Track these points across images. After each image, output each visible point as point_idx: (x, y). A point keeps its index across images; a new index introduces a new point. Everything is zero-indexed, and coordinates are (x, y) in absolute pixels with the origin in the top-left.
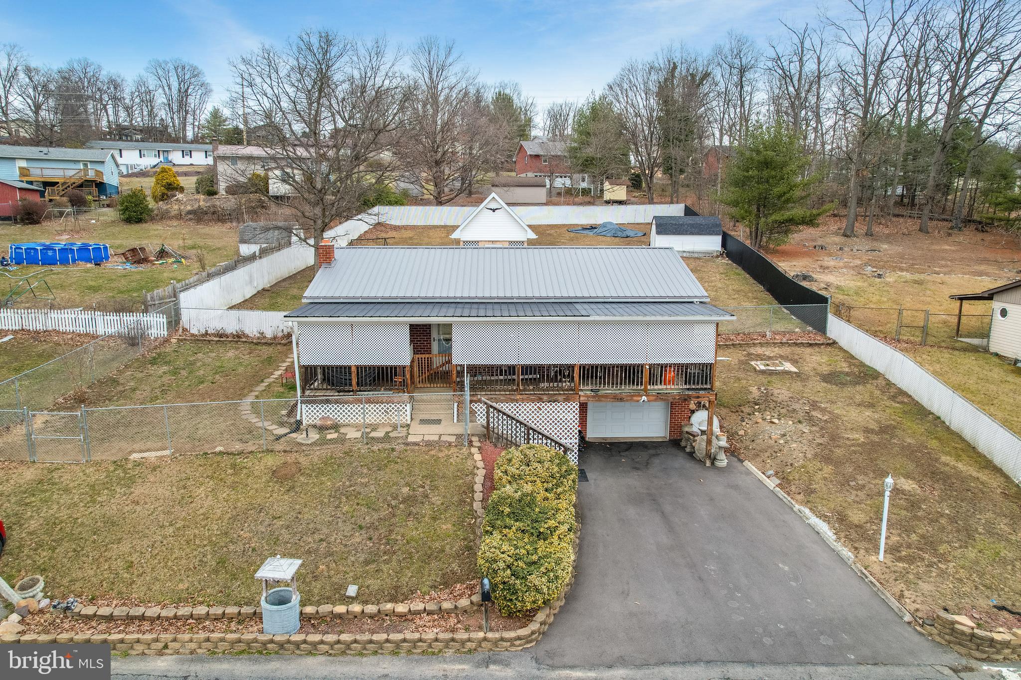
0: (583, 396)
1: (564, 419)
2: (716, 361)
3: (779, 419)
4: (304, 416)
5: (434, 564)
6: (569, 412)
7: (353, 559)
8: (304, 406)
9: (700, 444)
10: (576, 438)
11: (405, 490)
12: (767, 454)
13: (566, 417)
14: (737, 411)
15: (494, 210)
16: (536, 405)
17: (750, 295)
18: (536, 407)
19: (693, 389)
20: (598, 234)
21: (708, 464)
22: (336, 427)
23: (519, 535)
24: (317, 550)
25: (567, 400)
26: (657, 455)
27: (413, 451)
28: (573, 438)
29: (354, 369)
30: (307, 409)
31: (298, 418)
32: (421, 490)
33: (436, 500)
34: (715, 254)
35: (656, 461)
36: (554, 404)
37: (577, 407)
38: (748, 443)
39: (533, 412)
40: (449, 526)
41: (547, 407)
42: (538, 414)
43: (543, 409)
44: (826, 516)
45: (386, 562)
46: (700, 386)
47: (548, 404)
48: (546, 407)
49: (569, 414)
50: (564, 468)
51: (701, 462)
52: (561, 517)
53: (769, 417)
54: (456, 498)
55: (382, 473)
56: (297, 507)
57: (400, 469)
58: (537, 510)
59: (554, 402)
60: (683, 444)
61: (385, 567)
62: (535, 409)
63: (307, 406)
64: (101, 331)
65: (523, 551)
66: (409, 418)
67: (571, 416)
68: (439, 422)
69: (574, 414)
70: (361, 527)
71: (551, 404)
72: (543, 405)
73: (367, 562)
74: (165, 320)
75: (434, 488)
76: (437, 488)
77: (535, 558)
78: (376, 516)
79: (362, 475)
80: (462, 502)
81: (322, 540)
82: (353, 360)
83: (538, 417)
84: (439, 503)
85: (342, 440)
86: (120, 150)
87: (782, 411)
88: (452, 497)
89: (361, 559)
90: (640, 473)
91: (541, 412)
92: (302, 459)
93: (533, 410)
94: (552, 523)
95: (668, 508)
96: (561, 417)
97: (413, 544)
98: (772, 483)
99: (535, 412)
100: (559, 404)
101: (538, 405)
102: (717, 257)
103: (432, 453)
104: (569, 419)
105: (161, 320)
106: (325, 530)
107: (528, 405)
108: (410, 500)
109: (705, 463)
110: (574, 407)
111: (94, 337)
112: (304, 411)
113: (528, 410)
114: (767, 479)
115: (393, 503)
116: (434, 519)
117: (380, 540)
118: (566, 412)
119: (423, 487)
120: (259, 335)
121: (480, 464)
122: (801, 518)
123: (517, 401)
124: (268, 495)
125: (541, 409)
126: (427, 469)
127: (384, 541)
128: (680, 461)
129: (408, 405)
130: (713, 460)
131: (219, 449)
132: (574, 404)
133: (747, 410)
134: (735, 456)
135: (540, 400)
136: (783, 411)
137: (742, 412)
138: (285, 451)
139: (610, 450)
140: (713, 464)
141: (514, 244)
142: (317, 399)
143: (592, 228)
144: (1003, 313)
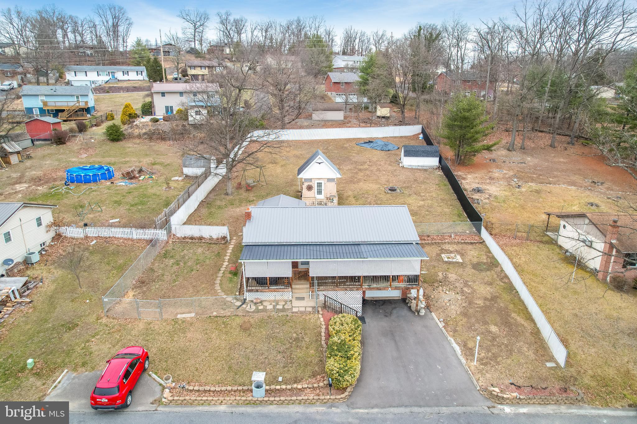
0: (364, 288)
2: (421, 273)
3: (449, 291)
4: (247, 297)
5: (309, 368)
7: (279, 366)
8: (247, 293)
9: (413, 304)
11: (295, 335)
12: (441, 310)
13: (357, 296)
14: (432, 285)
15: (319, 163)
17: (449, 203)
19: (411, 285)
20: (372, 148)
21: (416, 314)
22: (261, 302)
23: (341, 358)
24: (264, 362)
25: (357, 290)
26: (395, 308)
27: (295, 316)
29: (268, 279)
31: (245, 298)
32: (301, 335)
33: (307, 339)
34: (435, 167)
35: (395, 311)
38: (435, 302)
39: (343, 294)
40: (313, 351)
41: (349, 293)
44: (459, 344)
45: (291, 367)
46: (414, 283)
50: (356, 325)
51: (413, 312)
52: (355, 349)
53: (445, 290)
54: (314, 339)
55: (284, 327)
56: (254, 343)
57: (291, 325)
58: (347, 346)
60: (407, 301)
61: (291, 369)
63: (249, 293)
64: (135, 237)
65: (342, 366)
66: (291, 297)
67: (359, 296)
68: (303, 299)
70: (279, 352)
71: (351, 291)
72: (347, 291)
73: (284, 367)
74: (166, 232)
75: (306, 334)
76: (307, 334)
77: (346, 368)
78: (285, 347)
79: (277, 328)
80: (317, 340)
81: (266, 358)
82: (268, 275)
83: (345, 296)
84: (308, 341)
85: (265, 310)
86: (86, 72)
87: (451, 287)
88: (313, 338)
89: (282, 366)
90: (387, 318)
91: (346, 294)
92: (251, 320)
94: (352, 352)
95: (397, 338)
96: (355, 296)
97: (300, 359)
98: (441, 325)
100: (354, 291)
102: (436, 169)
103: (303, 317)
105: (164, 232)
106: (266, 354)
107: (341, 292)
108: (297, 340)
111: (132, 240)
112: (247, 295)
114: (439, 322)
115: (291, 341)
116: (307, 348)
117: (288, 358)
118: (357, 294)
119: (301, 334)
120: (209, 237)
121: (323, 323)
122: (450, 344)
123: (336, 291)
124: (241, 338)
126: (302, 325)
127: (289, 358)
128: (404, 312)
129: (291, 292)
130: (418, 312)
131: (215, 314)
132: (360, 291)
133: (436, 285)
134: (428, 309)
138: (243, 316)
139: (375, 305)
140: (418, 313)
141: (329, 180)
142: (252, 290)
143: (370, 142)
144: (564, 227)
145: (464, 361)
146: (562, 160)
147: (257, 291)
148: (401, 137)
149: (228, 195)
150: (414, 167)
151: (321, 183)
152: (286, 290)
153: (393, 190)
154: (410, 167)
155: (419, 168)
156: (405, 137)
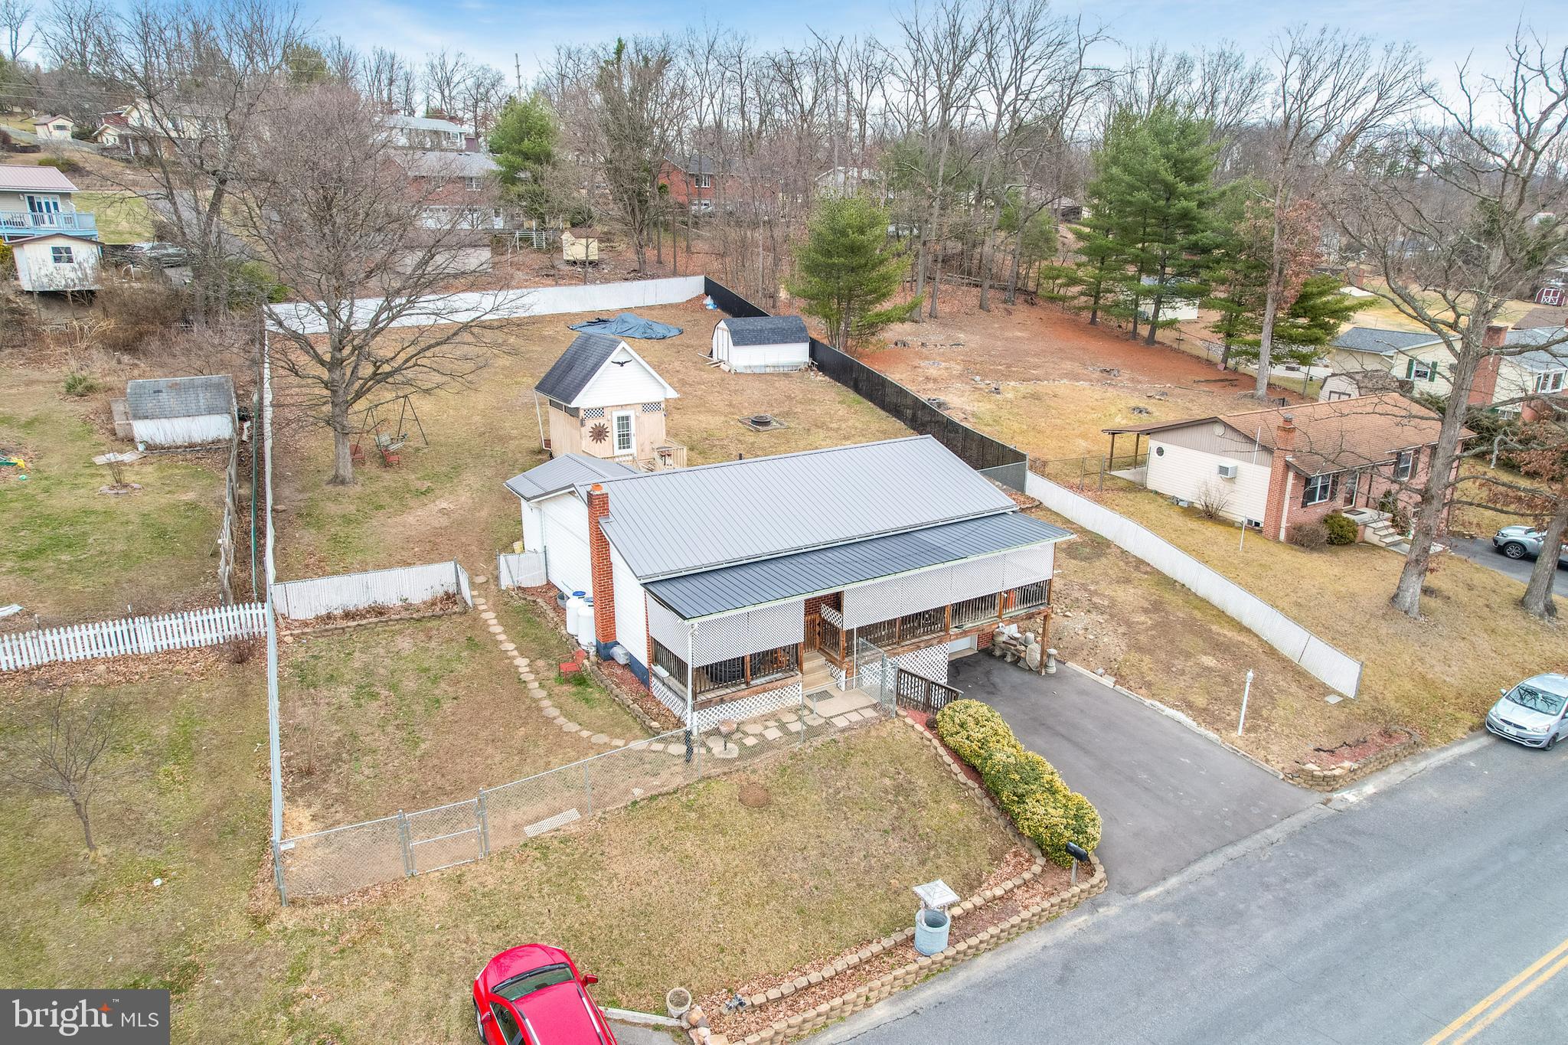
0: (953, 635)
1: (936, 662)
3: (1069, 611)
4: (695, 725)
5: (975, 844)
11: (888, 781)
12: (1084, 652)
13: (938, 659)
15: (622, 364)
16: (914, 653)
18: (913, 656)
20: (620, 334)
22: (738, 729)
23: (1045, 796)
24: (871, 867)
25: (938, 642)
27: (853, 736)
29: (747, 659)
31: (688, 728)
32: (900, 777)
33: (921, 782)
34: (803, 367)
35: (997, 680)
37: (947, 647)
40: (954, 805)
41: (923, 653)
44: (1177, 706)
47: (924, 650)
48: (921, 653)
54: (934, 776)
55: (850, 769)
56: (811, 831)
57: (862, 760)
58: (1027, 768)
59: (928, 647)
60: (998, 653)
61: (940, 862)
64: (147, 646)
66: (801, 698)
67: (942, 657)
69: (944, 655)
70: (887, 832)
71: (926, 649)
72: (919, 651)
73: (923, 863)
75: (909, 771)
76: (911, 770)
77: (1073, 812)
78: (889, 816)
79: (836, 778)
82: (748, 650)
83: (915, 665)
84: (926, 784)
85: (765, 745)
89: (915, 861)
91: (918, 660)
92: (754, 778)
93: (911, 659)
95: (1064, 731)
96: (934, 660)
97: (943, 832)
98: (1108, 681)
99: (913, 661)
100: (932, 648)
101: (916, 653)
102: (806, 370)
103: (874, 733)
104: (940, 661)
106: (860, 846)
107: (906, 655)
108: (899, 789)
109: (1039, 673)
111: (138, 658)
112: (696, 719)
113: (908, 659)
114: (1103, 679)
115: (890, 797)
116: (937, 802)
117: (913, 838)
118: (938, 654)
119: (900, 773)
120: (400, 603)
121: (928, 735)
122: (1156, 711)
123: (898, 654)
124: (768, 828)
125: (918, 657)
126: (887, 753)
127: (917, 837)
129: (801, 684)
132: (945, 645)
135: (916, 646)
136: (1068, 601)
138: (725, 774)
141: (649, 407)
142: (710, 701)
143: (600, 321)
144: (1160, 452)
145: (1212, 735)
146: (1019, 334)
147: (722, 701)
148: (663, 307)
149: (343, 482)
150: (757, 371)
151: (627, 418)
152: (790, 681)
153: (761, 422)
154: (749, 372)
155: (768, 370)
156: (671, 305)
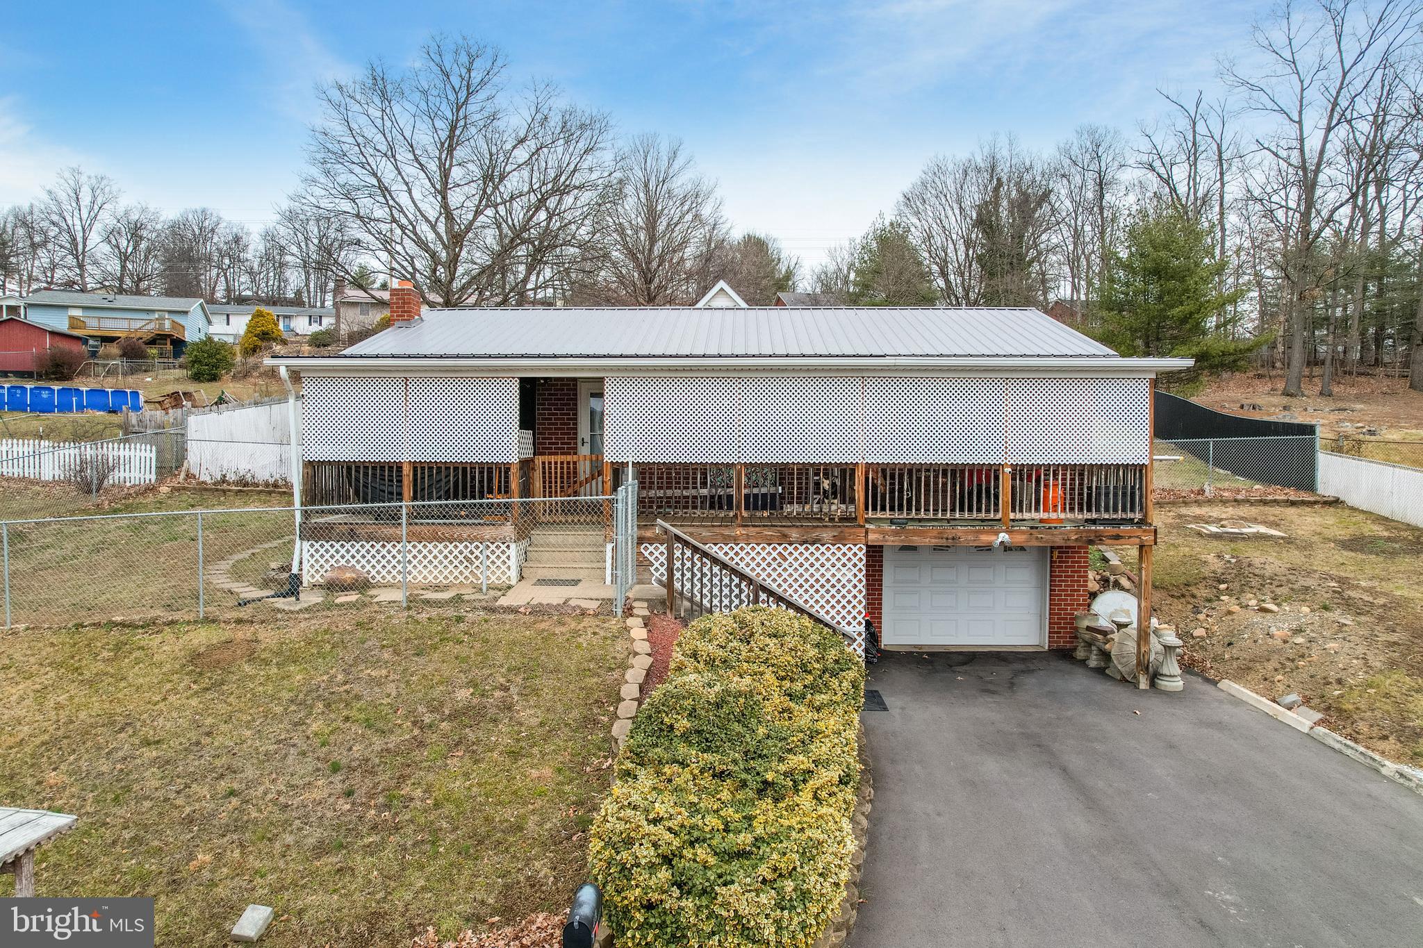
0: (874, 532)
1: (833, 581)
2: (1152, 461)
3: (1279, 605)
4: (306, 566)
5: (489, 860)
6: (844, 565)
7: (289, 839)
8: (306, 545)
9: (1124, 648)
10: (859, 623)
11: (463, 694)
12: (1270, 666)
13: (839, 576)
14: (1183, 596)
16: (775, 549)
18: (774, 554)
19: (1105, 522)
21: (1144, 684)
22: (362, 585)
23: (706, 781)
25: (839, 539)
26: (1029, 672)
27: (501, 621)
28: (854, 623)
29: (406, 470)
30: (312, 551)
31: (295, 570)
32: (497, 694)
33: (529, 715)
35: (1030, 681)
36: (812, 549)
37: (860, 555)
38: (1219, 650)
39: (769, 565)
40: (547, 771)
41: (798, 554)
42: (780, 570)
43: (790, 559)
45: (369, 850)
46: (1120, 515)
47: (801, 549)
48: (796, 554)
49: (844, 570)
50: (832, 654)
51: (1127, 682)
52: (820, 749)
53: (1253, 602)
54: (575, 714)
55: (421, 660)
56: (209, 721)
57: (464, 654)
58: (762, 731)
59: (813, 544)
60: (1080, 654)
61: (360, 862)
62: (774, 559)
63: (312, 546)
65: (713, 821)
66: (513, 574)
67: (850, 576)
68: (576, 582)
69: (855, 570)
70: (336, 768)
71: (807, 549)
72: (791, 549)
73: (321, 850)
74: (154, 456)
75: (530, 692)
76: (536, 692)
77: (745, 839)
78: (378, 743)
79: (376, 664)
80: (589, 722)
81: (232, 793)
82: (406, 453)
83: (780, 575)
84: (534, 721)
85: (363, 605)
86: (228, 315)
87: (1279, 591)
88: (568, 710)
89: (311, 841)
90: (997, 698)
91: (785, 565)
92: (265, 635)
93: (769, 559)
94: (798, 761)
96: (828, 575)
97: (449, 808)
98: (1303, 720)
99: (774, 565)
100: (823, 549)
101: (780, 549)
103: (543, 626)
104: (844, 581)
105: (148, 455)
106: (250, 773)
107: (758, 549)
109: (1136, 685)
110: (855, 554)
112: (306, 556)
113: (758, 559)
114: (1288, 712)
115: (428, 719)
116: (515, 755)
117: (371, 796)
118: (839, 565)
119: (507, 689)
121: (644, 647)
123: (736, 540)
124: (158, 698)
125: (785, 559)
126: (523, 655)
127: (381, 800)
128: (1079, 682)
129: (513, 546)
130: (1154, 677)
131: (118, 619)
132: (855, 549)
133: (1202, 592)
134: (1197, 674)
135: (784, 539)
136: (1284, 591)
137: (1194, 596)
139: (931, 662)
140: (1153, 684)
142: (330, 527)
147: (352, 535)
152: (488, 533)
